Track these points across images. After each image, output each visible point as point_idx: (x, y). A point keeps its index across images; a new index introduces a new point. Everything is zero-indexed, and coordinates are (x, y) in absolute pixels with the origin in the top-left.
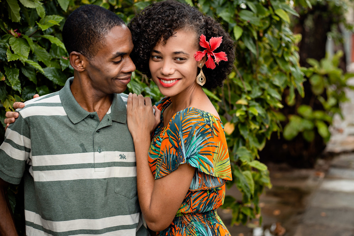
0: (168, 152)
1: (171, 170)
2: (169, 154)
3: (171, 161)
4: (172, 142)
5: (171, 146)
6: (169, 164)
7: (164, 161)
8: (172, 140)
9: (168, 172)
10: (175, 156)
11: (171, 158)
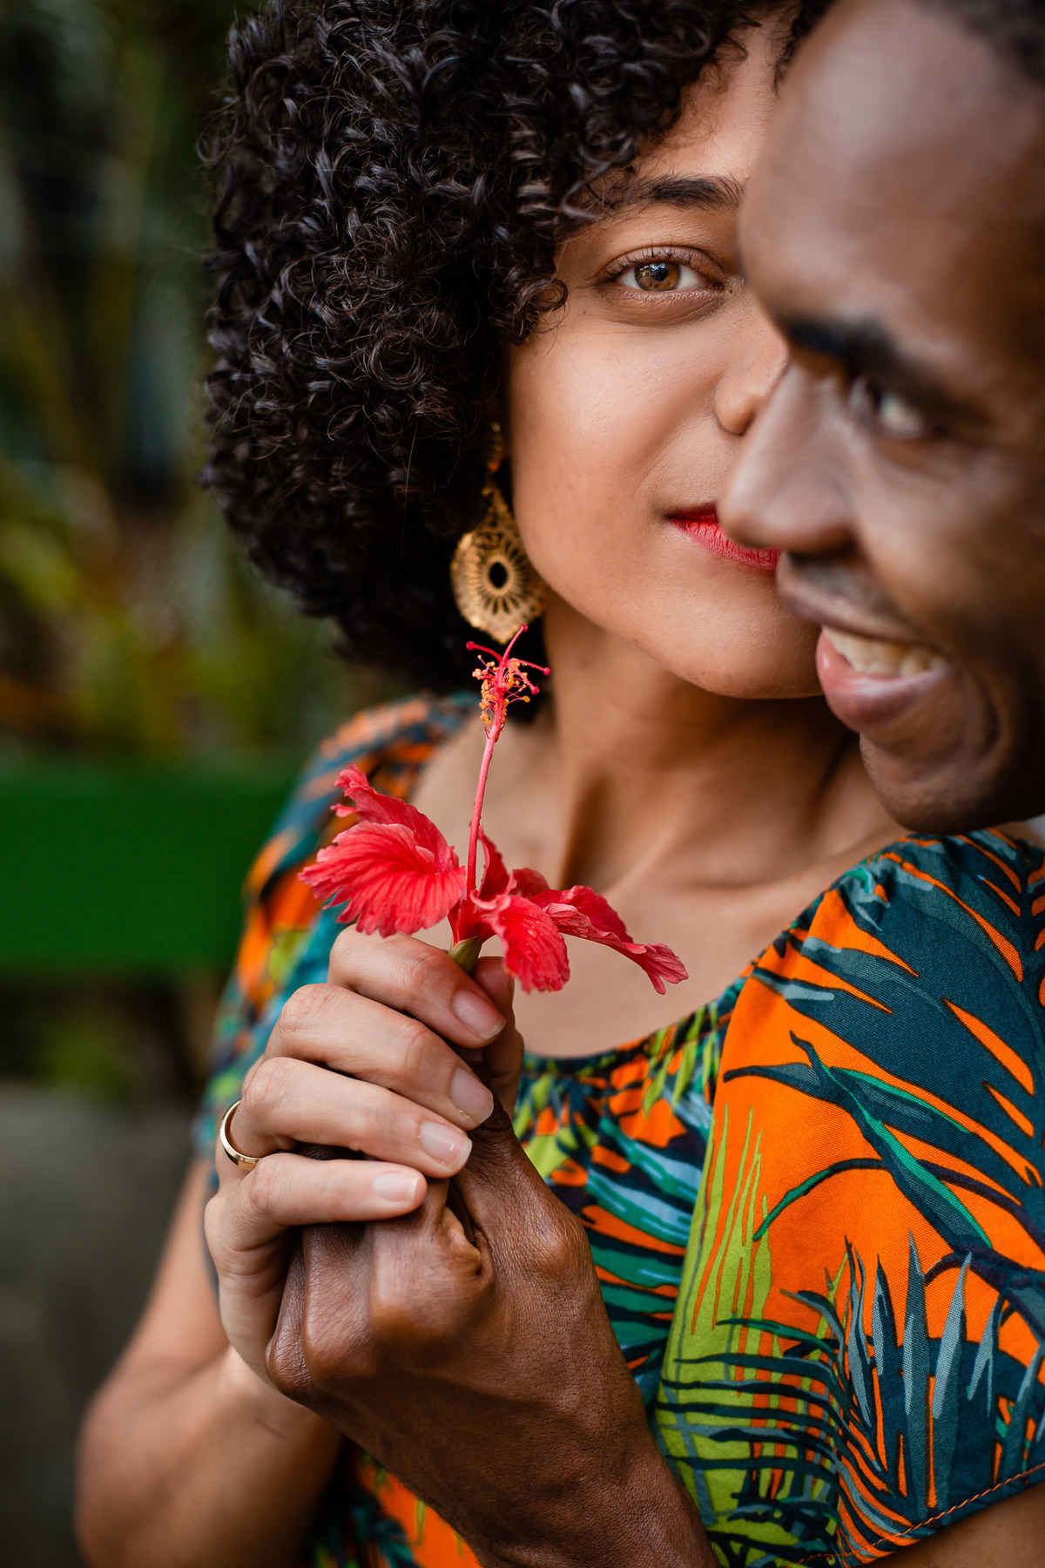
0: (899, 1317)
1: (933, 1512)
2: (906, 1337)
3: (936, 1410)
4: (940, 1211)
5: (936, 1248)
6: (917, 1444)
7: (858, 1409)
8: (943, 1189)
9: (897, 1525)
10: (984, 1357)
11: (939, 1385)
